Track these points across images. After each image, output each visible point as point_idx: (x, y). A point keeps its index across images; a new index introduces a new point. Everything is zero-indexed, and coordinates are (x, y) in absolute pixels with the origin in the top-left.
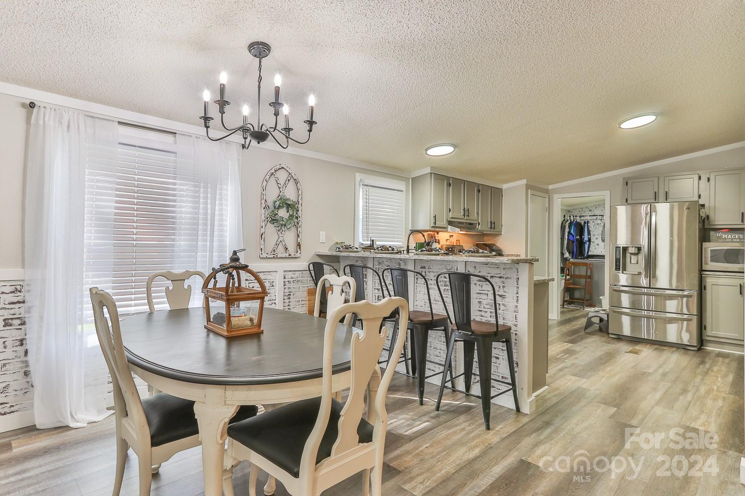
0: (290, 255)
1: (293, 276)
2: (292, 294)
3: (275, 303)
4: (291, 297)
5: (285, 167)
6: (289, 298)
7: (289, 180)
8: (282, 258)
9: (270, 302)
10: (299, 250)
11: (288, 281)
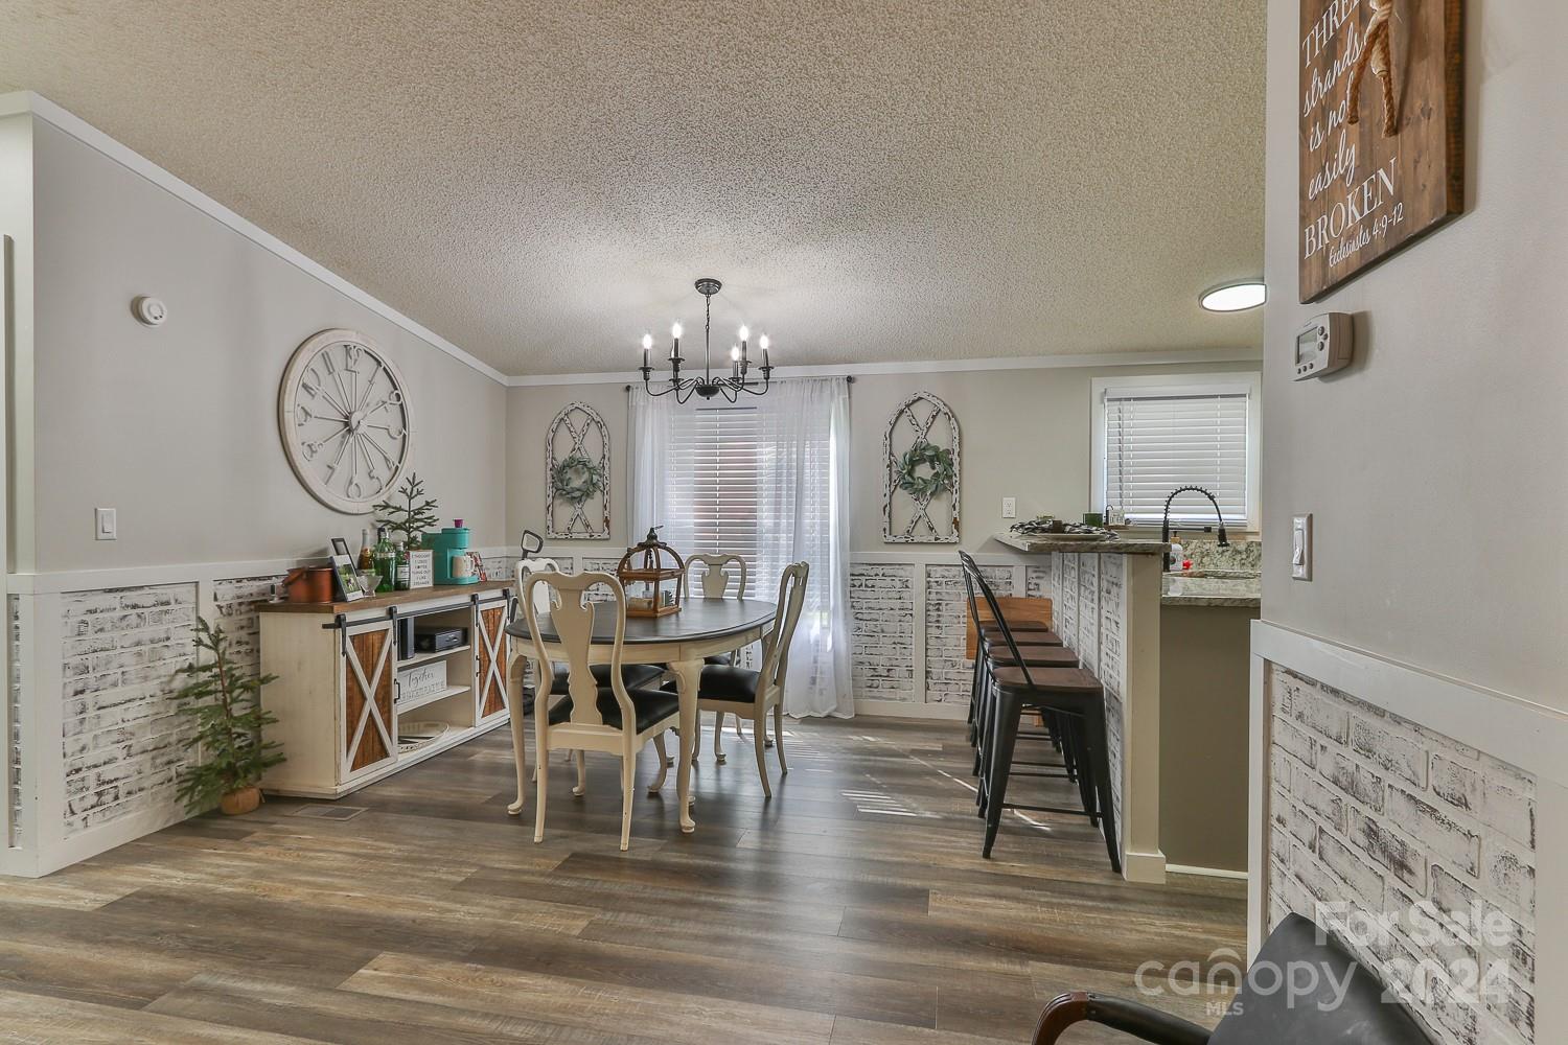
0: (936, 539)
1: (946, 574)
2: (944, 603)
3: (911, 615)
4: (943, 607)
5: (925, 396)
6: (938, 610)
7: (934, 417)
8: (922, 543)
9: (902, 612)
10: (955, 530)
11: (937, 582)
